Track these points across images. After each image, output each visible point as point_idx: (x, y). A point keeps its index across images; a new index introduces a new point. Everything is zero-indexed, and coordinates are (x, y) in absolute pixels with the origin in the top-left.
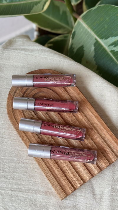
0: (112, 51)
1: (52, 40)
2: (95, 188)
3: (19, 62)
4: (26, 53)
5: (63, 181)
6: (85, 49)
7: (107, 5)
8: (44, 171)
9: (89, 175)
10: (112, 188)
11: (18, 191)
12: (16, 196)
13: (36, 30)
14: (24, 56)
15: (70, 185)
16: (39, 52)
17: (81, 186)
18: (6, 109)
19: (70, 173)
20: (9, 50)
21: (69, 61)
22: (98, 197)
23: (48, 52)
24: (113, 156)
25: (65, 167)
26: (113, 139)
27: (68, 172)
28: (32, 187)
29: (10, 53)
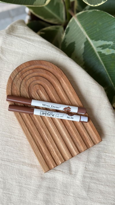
0: (100, 53)
1: (45, 29)
2: (72, 165)
3: (21, 49)
4: (27, 42)
5: (48, 157)
6: (76, 45)
7: (102, 11)
8: (33, 148)
9: (70, 155)
10: (86, 168)
11: (8, 161)
12: (5, 165)
13: (28, 15)
14: (25, 45)
15: (53, 161)
16: (39, 43)
17: (62, 163)
18: (6, 90)
19: (55, 152)
20: (12, 36)
21: (64, 56)
22: (73, 173)
23: (47, 44)
24: (91, 142)
25: (51, 146)
26: (93, 129)
27: (53, 151)
28: (20, 159)
29: (13, 40)
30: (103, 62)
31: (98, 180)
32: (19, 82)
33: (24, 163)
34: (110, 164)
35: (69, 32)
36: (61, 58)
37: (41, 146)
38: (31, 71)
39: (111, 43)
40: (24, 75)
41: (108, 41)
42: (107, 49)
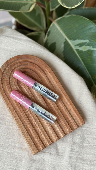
0: (77, 50)
2: (58, 147)
3: (9, 47)
4: (15, 40)
5: (37, 140)
6: (57, 45)
7: (78, 16)
8: (23, 132)
9: (57, 137)
10: (71, 149)
14: (13, 43)
15: (42, 143)
16: (25, 42)
17: (49, 145)
19: (43, 135)
20: (1, 36)
22: (60, 154)
24: (75, 125)
25: (39, 130)
26: (76, 113)
27: (41, 134)
28: (11, 143)
29: (2, 39)
30: (81, 58)
31: (83, 160)
32: (8, 74)
33: (15, 147)
34: (93, 145)
35: (50, 35)
36: (45, 53)
37: (30, 129)
38: (19, 64)
39: (87, 41)
40: (13, 68)
41: (84, 40)
42: (84, 46)
